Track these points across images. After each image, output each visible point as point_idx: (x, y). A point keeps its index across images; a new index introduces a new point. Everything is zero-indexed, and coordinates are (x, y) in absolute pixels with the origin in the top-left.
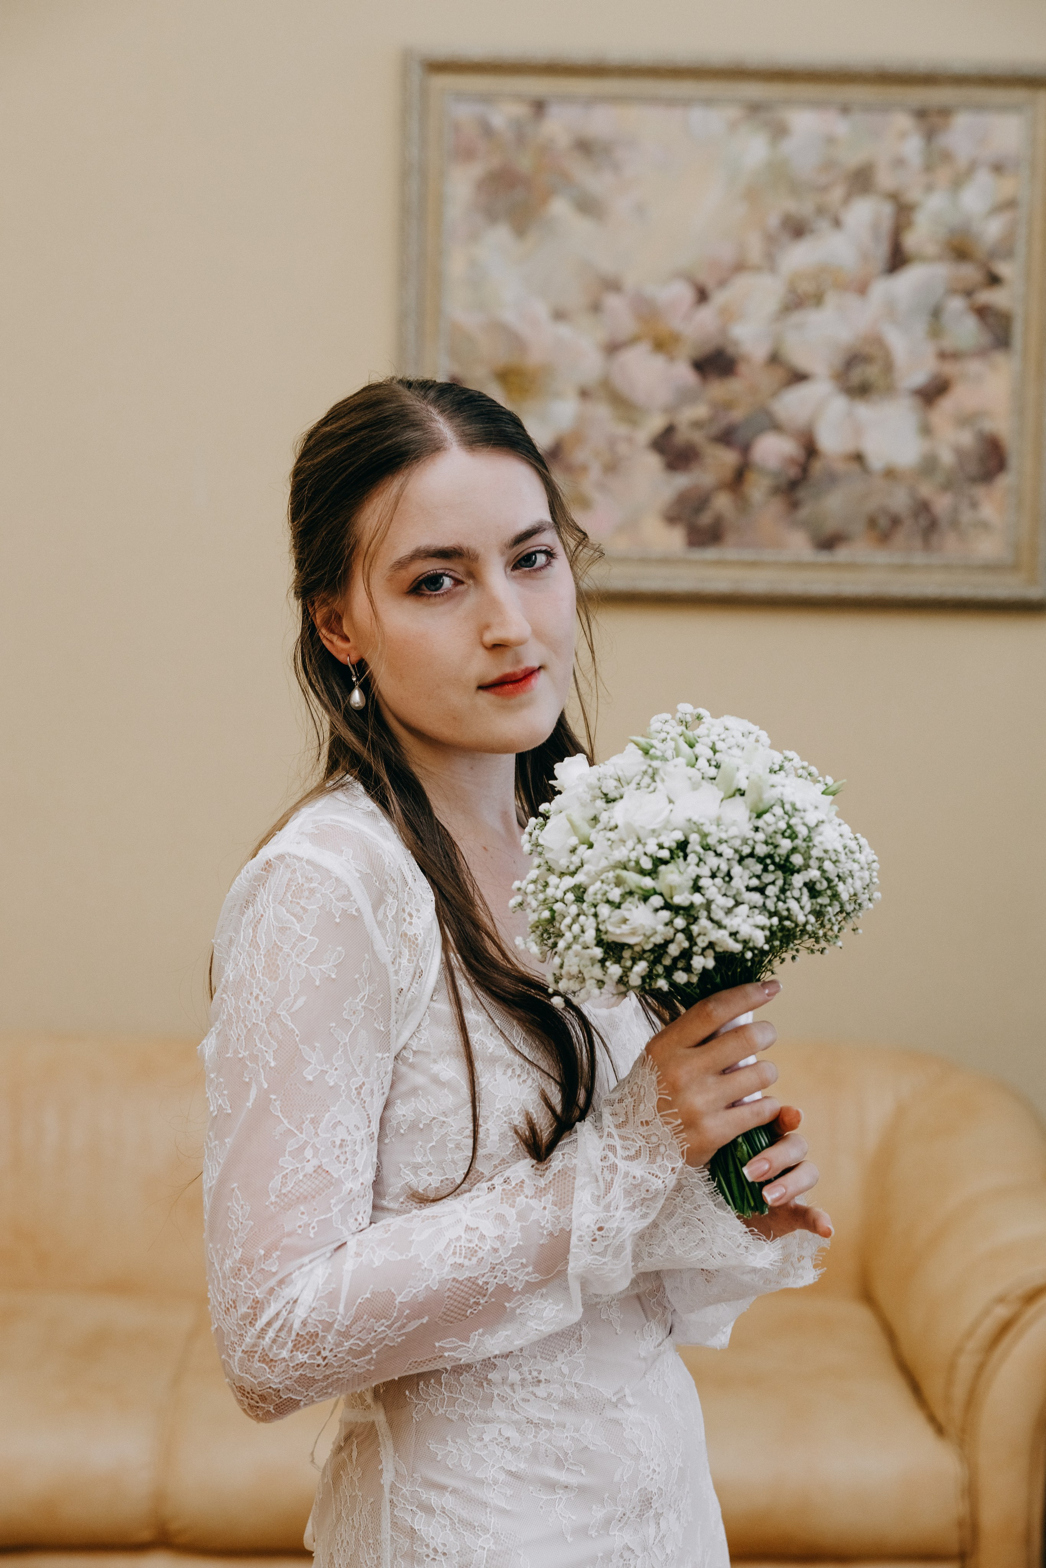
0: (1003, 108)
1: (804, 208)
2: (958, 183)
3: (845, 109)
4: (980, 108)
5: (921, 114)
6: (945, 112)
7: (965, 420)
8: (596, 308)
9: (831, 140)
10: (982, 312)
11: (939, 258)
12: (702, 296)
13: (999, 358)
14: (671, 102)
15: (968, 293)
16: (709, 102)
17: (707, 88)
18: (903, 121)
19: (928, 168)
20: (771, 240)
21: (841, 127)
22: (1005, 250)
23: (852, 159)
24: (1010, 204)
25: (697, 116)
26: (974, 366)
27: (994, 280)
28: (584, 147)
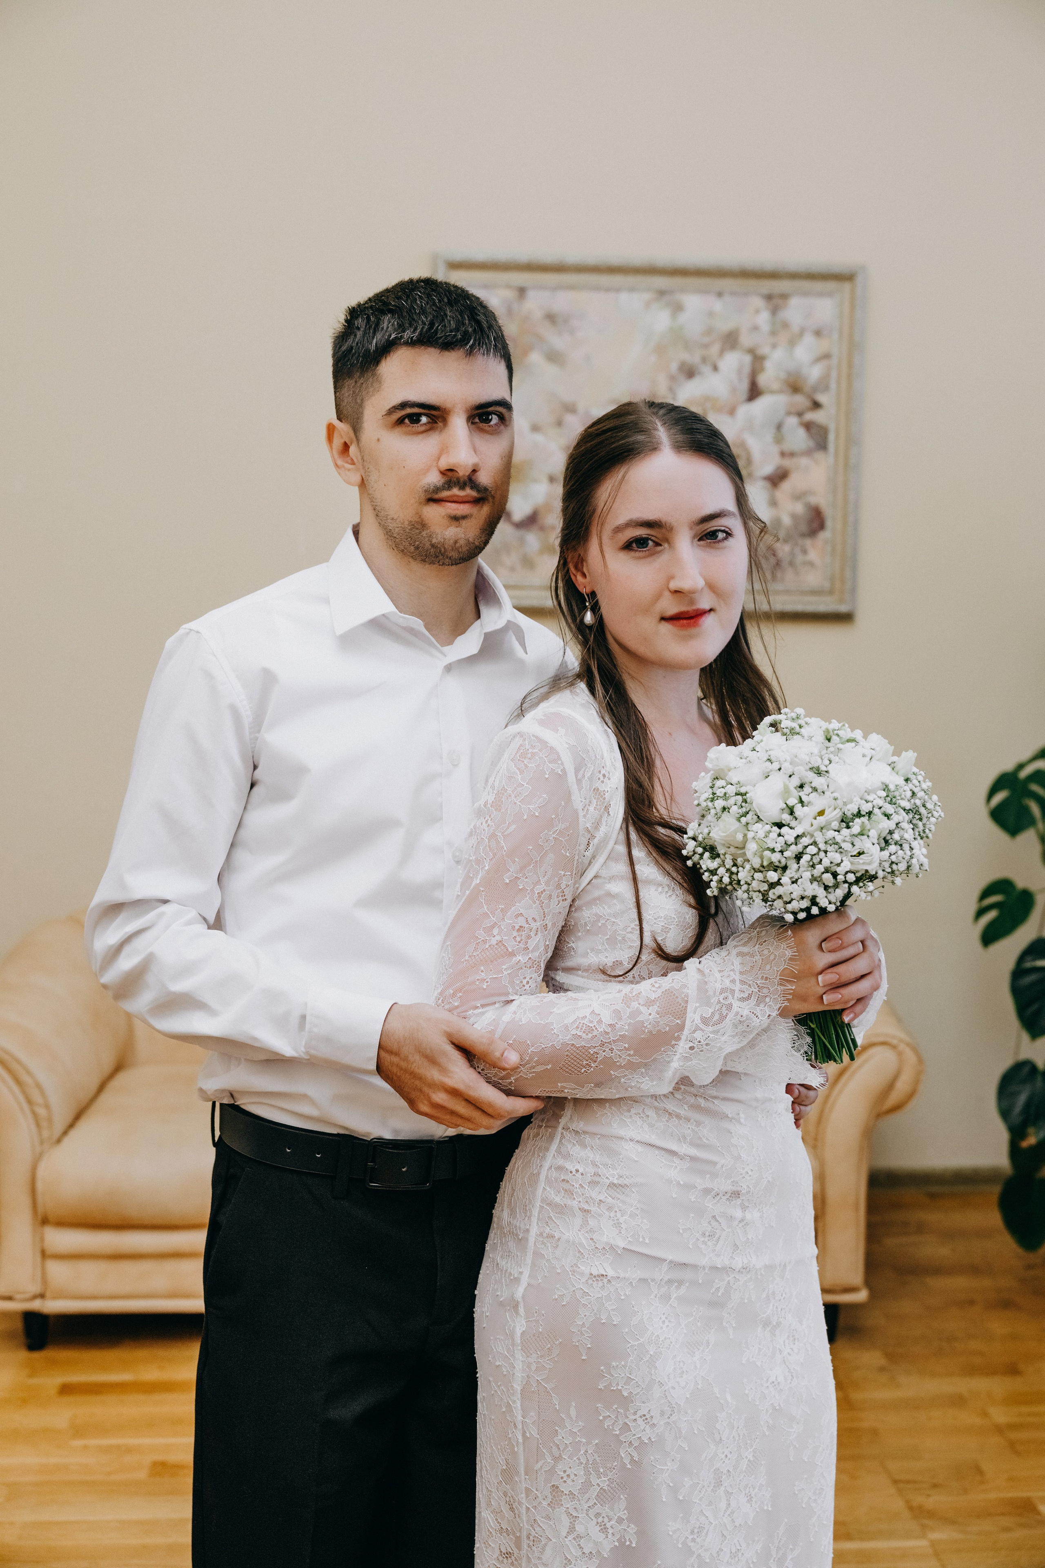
0: (820, 294)
1: (694, 358)
2: (792, 343)
3: (720, 295)
4: (806, 294)
5: (769, 297)
6: (785, 297)
7: (798, 497)
8: (559, 423)
9: (711, 314)
10: (808, 426)
11: (780, 391)
13: (820, 455)
14: (608, 290)
15: (800, 414)
16: (632, 289)
17: (630, 280)
18: (757, 302)
19: (773, 333)
20: (672, 378)
21: (718, 306)
22: (823, 385)
23: (724, 326)
24: (827, 356)
25: (624, 297)
26: (804, 461)
27: (816, 405)
28: (551, 318)
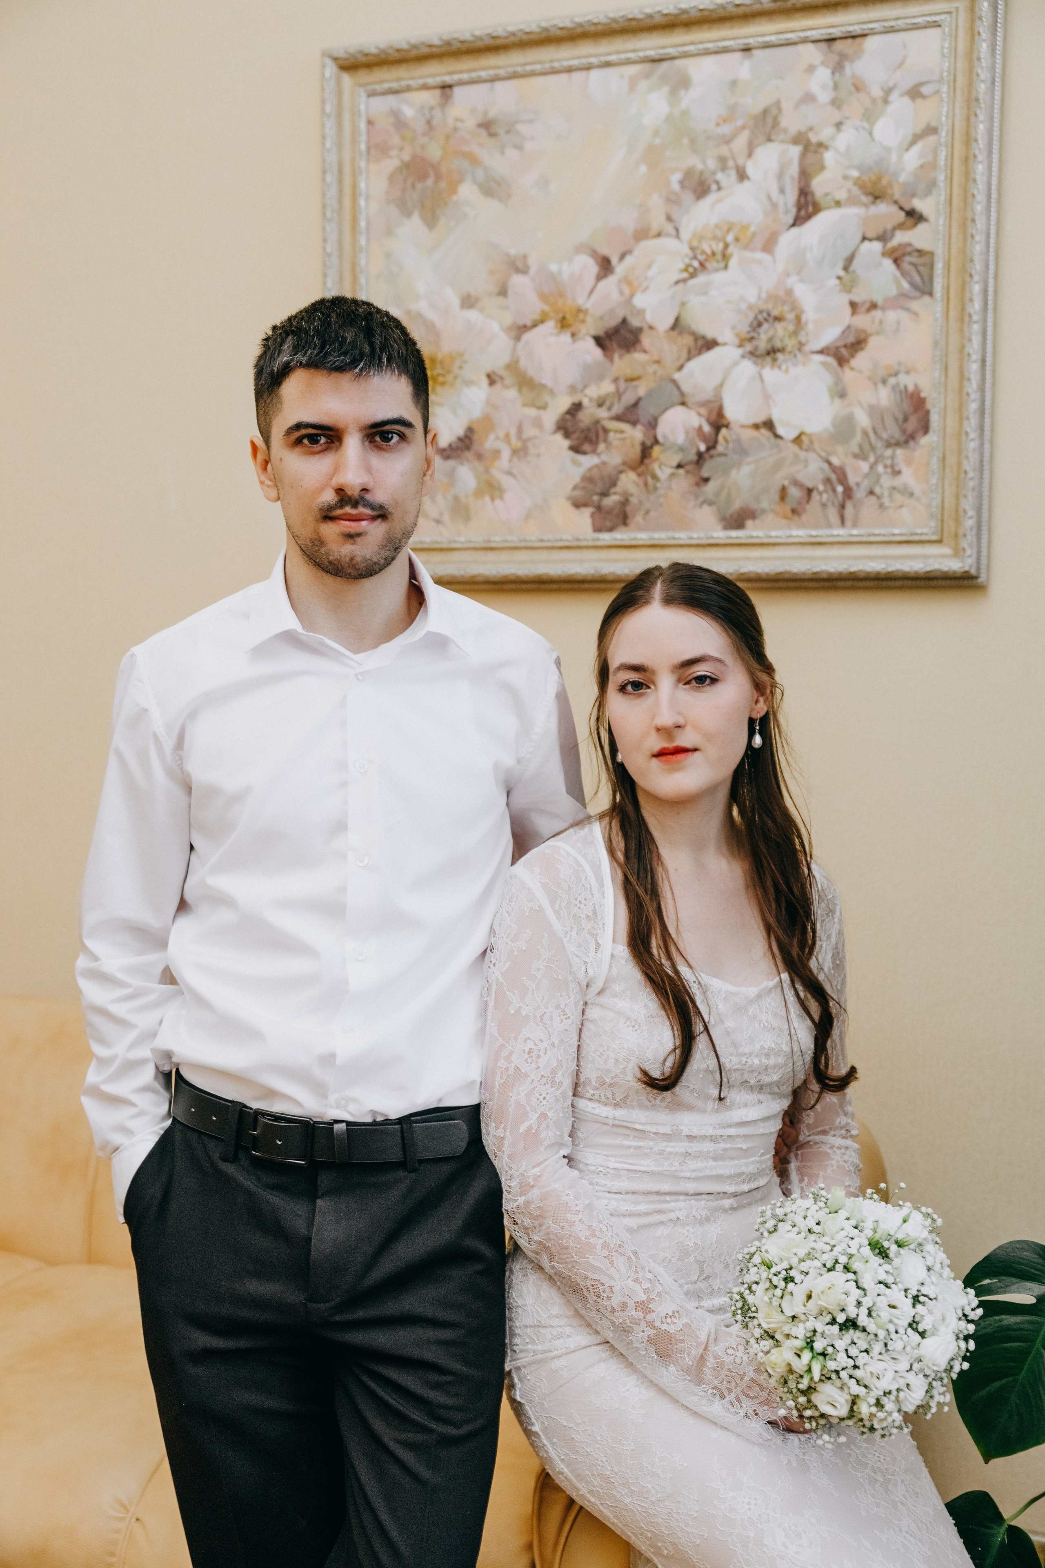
0: (918, 25)
1: (707, 163)
2: (871, 114)
3: (746, 51)
5: (828, 43)
6: (856, 37)
7: (883, 378)
8: (502, 291)
9: (734, 84)
10: (898, 256)
11: (852, 201)
12: (606, 266)
13: (920, 305)
14: (570, 69)
15: (883, 238)
16: (605, 64)
17: (604, 48)
18: (812, 53)
19: (836, 103)
20: (672, 200)
21: (744, 70)
22: (925, 181)
23: (754, 104)
24: (932, 130)
25: (599, 77)
26: (892, 316)
27: (914, 217)
28: (487, 126)
